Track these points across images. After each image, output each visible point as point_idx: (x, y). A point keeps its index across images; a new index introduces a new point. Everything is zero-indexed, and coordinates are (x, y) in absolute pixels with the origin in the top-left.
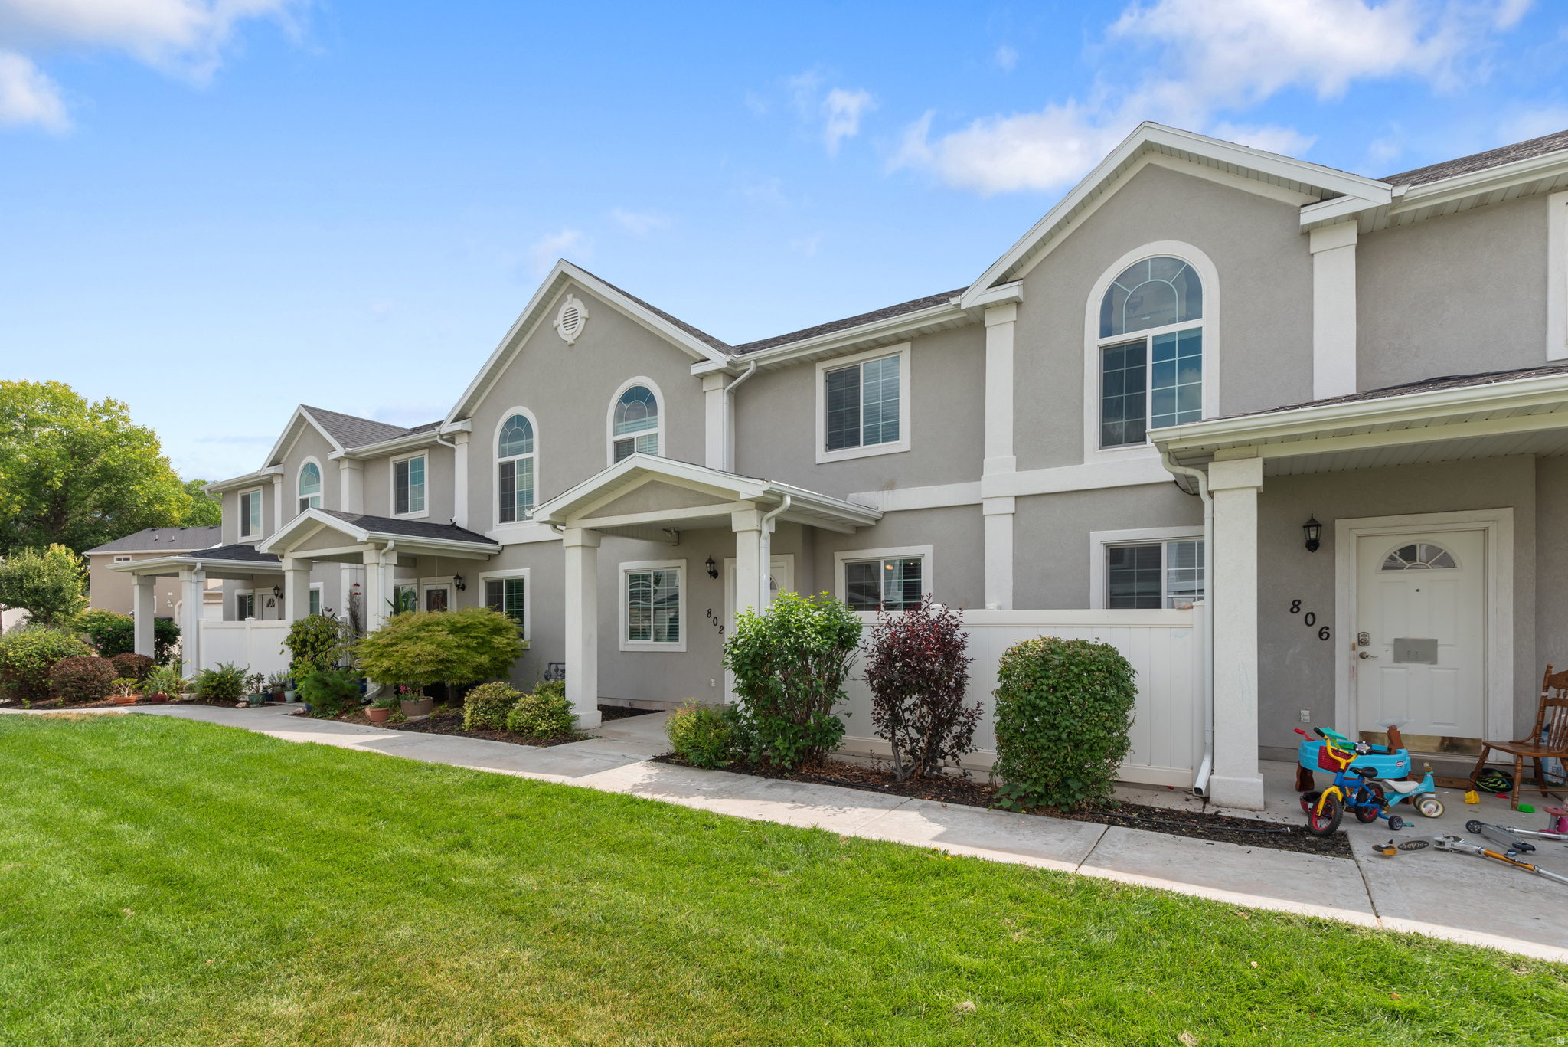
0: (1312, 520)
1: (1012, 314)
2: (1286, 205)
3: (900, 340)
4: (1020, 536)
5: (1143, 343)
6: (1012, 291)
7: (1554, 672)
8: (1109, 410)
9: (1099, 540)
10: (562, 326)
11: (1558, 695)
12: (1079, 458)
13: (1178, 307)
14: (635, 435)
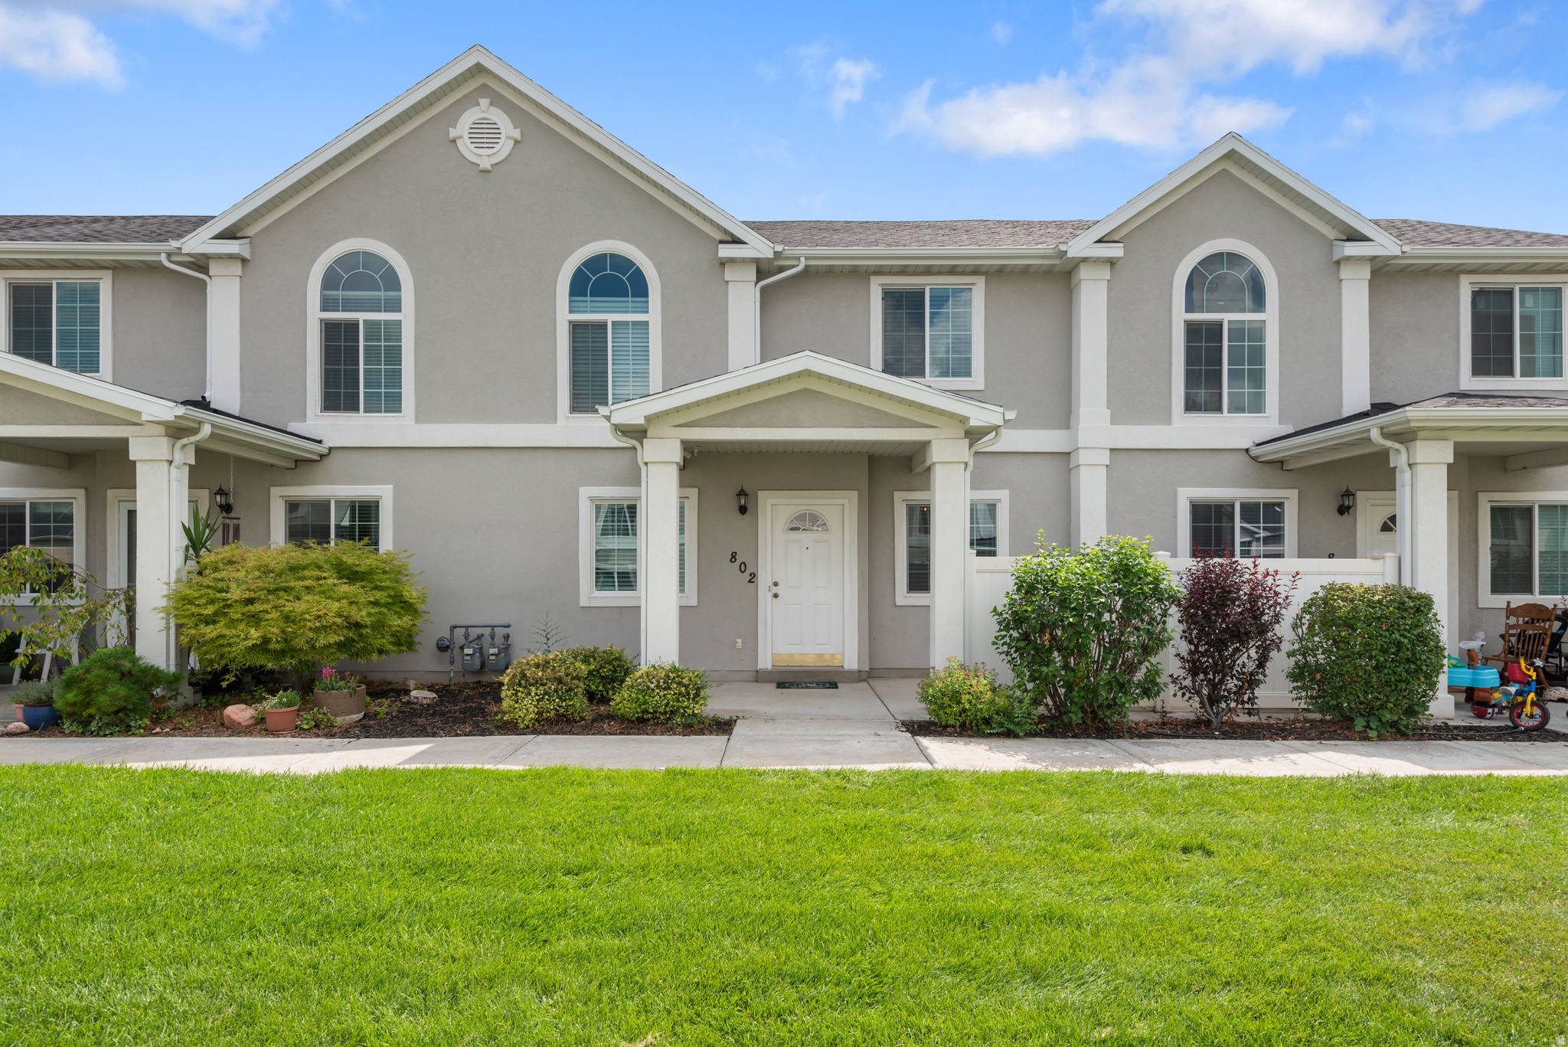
0: (1348, 490)
1: (1106, 273)
2: (1323, 236)
3: (976, 271)
4: (1115, 487)
5: (1220, 325)
6: (1116, 251)
7: (1512, 606)
8: (1192, 378)
9: (1186, 495)
10: (466, 136)
11: (1518, 621)
12: (1167, 419)
13: (1248, 302)
14: (610, 318)
